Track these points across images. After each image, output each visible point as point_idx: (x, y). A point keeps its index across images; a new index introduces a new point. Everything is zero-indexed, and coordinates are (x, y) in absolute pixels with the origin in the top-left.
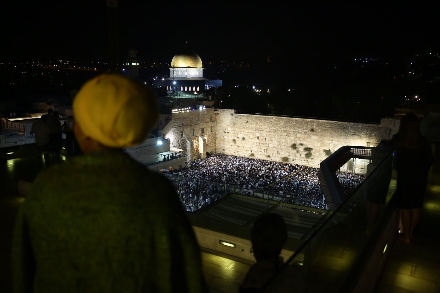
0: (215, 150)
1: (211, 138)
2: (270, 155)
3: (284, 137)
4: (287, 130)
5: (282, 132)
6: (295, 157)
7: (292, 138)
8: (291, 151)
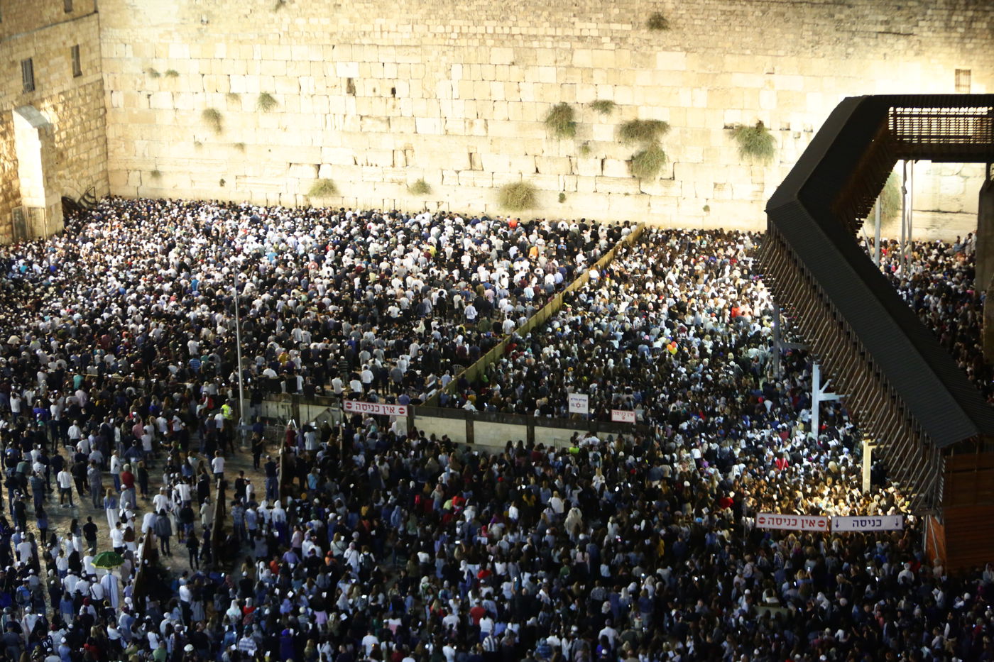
0: (107, 179)
1: (80, 111)
2: (427, 181)
3: (503, 72)
4: (515, 31)
5: (490, 42)
6: (570, 181)
7: (548, 74)
8: (545, 146)
